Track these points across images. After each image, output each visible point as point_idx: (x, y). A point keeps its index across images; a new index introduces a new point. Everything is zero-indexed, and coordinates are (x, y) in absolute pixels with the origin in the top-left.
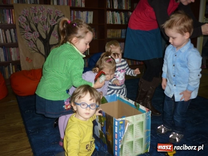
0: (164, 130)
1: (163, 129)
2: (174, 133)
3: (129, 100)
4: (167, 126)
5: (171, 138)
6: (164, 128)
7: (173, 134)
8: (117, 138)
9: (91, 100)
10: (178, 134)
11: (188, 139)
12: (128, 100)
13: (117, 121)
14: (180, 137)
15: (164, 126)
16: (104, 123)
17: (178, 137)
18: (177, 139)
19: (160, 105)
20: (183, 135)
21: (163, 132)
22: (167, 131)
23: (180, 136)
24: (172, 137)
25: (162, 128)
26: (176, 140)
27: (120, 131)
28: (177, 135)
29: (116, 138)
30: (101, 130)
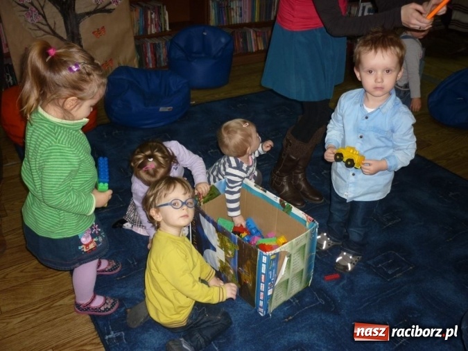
0: (327, 243)
1: (325, 243)
2: (345, 254)
3: (267, 192)
4: (333, 238)
5: (338, 262)
6: (327, 240)
7: (343, 256)
8: (265, 280)
9: (185, 194)
10: (353, 256)
11: (370, 262)
12: (265, 192)
13: (266, 256)
14: (354, 262)
15: (328, 236)
16: (235, 252)
17: (351, 263)
18: (349, 265)
19: (323, 173)
20: (360, 257)
21: (324, 248)
22: (331, 245)
23: (354, 259)
24: (340, 260)
25: (322, 239)
26: (346, 267)
27: (270, 270)
28: (351, 257)
29: (263, 281)
30: (224, 260)
